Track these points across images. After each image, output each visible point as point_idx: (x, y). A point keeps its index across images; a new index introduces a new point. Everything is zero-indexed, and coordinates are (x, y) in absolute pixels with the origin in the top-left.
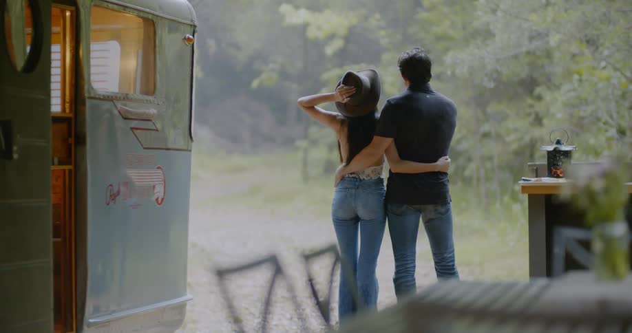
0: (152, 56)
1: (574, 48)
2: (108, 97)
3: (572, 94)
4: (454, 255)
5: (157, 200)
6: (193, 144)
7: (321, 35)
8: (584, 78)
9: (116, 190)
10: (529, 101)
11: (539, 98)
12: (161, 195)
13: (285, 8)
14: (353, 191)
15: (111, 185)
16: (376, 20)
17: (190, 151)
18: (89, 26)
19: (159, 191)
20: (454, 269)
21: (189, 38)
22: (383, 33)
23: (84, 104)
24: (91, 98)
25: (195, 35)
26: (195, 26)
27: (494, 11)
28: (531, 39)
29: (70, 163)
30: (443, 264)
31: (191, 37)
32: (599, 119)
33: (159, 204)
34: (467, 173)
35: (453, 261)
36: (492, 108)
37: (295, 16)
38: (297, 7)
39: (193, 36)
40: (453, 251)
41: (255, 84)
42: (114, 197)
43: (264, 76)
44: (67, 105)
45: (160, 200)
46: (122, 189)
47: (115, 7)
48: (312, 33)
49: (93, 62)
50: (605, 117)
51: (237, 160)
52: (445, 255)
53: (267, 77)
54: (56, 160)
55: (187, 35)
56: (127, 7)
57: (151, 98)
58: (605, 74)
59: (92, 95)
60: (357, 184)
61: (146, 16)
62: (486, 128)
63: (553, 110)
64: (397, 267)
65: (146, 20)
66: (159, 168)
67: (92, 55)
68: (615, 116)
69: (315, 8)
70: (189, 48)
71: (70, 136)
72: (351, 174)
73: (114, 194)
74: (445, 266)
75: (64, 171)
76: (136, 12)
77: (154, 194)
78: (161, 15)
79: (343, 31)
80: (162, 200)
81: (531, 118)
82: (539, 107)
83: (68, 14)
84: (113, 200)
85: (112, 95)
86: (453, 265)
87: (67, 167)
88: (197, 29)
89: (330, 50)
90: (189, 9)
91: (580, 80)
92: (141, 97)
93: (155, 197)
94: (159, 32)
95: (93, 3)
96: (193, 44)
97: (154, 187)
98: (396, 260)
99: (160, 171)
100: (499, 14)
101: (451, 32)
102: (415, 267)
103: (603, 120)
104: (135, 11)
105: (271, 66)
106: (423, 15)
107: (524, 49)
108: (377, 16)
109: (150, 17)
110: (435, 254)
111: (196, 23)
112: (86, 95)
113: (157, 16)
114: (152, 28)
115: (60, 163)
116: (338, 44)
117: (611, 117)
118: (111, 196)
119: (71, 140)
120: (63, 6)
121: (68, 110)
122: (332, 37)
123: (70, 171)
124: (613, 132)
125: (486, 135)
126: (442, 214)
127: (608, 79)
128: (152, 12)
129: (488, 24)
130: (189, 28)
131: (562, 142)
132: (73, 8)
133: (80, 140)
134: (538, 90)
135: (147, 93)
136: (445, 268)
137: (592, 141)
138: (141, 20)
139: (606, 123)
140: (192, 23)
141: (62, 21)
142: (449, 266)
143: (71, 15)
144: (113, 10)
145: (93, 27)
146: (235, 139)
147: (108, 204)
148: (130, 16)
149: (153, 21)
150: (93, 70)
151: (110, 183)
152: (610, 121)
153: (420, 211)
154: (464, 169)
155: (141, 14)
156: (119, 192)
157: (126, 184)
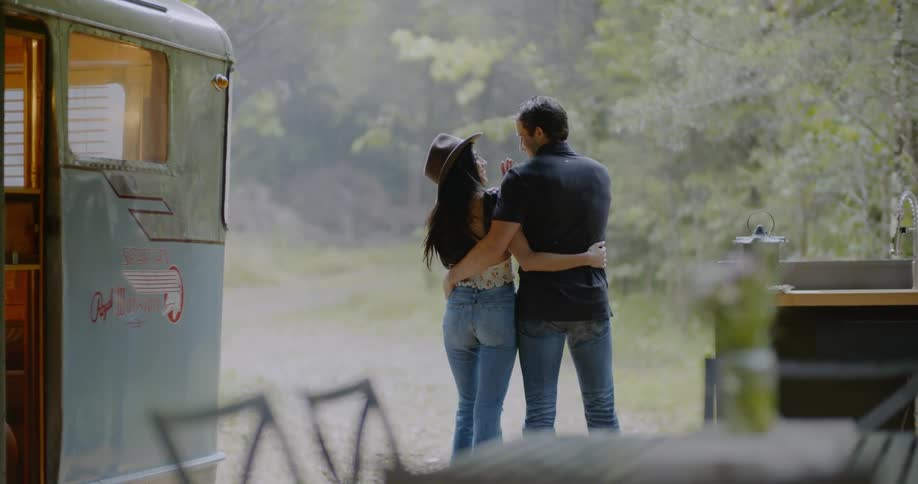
0: (163, 106)
1: (807, 95)
2: (96, 165)
3: (806, 160)
4: (613, 395)
5: (170, 315)
6: (228, 232)
7: (452, 75)
8: (821, 137)
9: (106, 301)
10: (741, 171)
11: (757, 165)
12: (176, 308)
13: (400, 36)
14: (470, 307)
15: (98, 293)
16: (529, 54)
17: (223, 243)
18: (67, 63)
19: (174, 302)
20: (612, 417)
21: (220, 80)
22: (540, 71)
23: (58, 175)
24: (67, 166)
25: (231, 75)
26: (231, 63)
27: (684, 42)
28: (740, 81)
29: (37, 262)
30: (598, 408)
31: (224, 78)
32: (841, 198)
33: (174, 321)
34: (660, 275)
35: (612, 404)
36: (692, 181)
37: (414, 47)
38: (417, 34)
39: (228, 77)
40: (612, 390)
41: (357, 146)
42: (104, 309)
43: (371, 134)
44: (33, 177)
45: (174, 316)
46: (117, 298)
47: (108, 35)
48: (438, 72)
49: (71, 115)
50: (852, 194)
51: (334, 256)
52: (601, 396)
53: (375, 135)
54: (15, 256)
55: (219, 75)
56: (125, 35)
57: (161, 167)
58: (850, 130)
59: (71, 162)
60: (474, 296)
61: (154, 47)
62: (685, 210)
63: (776, 183)
64: (529, 412)
65: (155, 54)
66: (173, 268)
67: (71, 104)
68: (865, 192)
69: (443, 35)
70: (222, 94)
71: (37, 221)
72: (465, 281)
73: (103, 306)
74: (599, 411)
75: (29, 272)
76: (139, 42)
77: (166, 306)
78: (177, 45)
79: (483, 70)
80: (179, 315)
81: (745, 196)
82: (757, 179)
83: (35, 44)
84: (101, 315)
85: (102, 162)
86: (612, 411)
87: (33, 267)
88: (233, 66)
89: (464, 97)
90: (222, 37)
91: (816, 141)
92: (146, 165)
93: (168, 311)
94: (174, 71)
95: (72, 30)
96: (227, 88)
97: (166, 296)
98: (528, 402)
99: (175, 273)
100: (691, 43)
101: (637, 72)
102: (555, 412)
103: (848, 199)
104: (136, 41)
105: (381, 120)
106: (596, 46)
107: (728, 96)
108: (532, 47)
109: (161, 49)
110: (585, 394)
111: (232, 58)
112: (61, 162)
113: (173, 48)
114: (165, 65)
115: (21, 261)
116: (475, 88)
117: (859, 193)
118: (99, 309)
119: (39, 228)
120: (29, 34)
121: (34, 185)
122: (468, 77)
123: (37, 272)
124: (862, 216)
125: (688, 220)
126: (598, 335)
127: (855, 140)
128: (164, 41)
129: (674, 60)
130: (221, 65)
131: (765, 231)
132: (42, 36)
133: (52, 227)
134: (755, 154)
135: (156, 159)
136: (600, 413)
137: (834, 230)
138: (148, 54)
139: (852, 203)
140: (225, 58)
141: (25, 55)
142: (606, 412)
143: (39, 46)
144: (106, 39)
145: (73, 63)
146: (331, 226)
147: (94, 321)
148: (132, 48)
149: (165, 55)
150: (71, 126)
151: (97, 290)
152: (859, 201)
153: (566, 331)
154: (657, 269)
155: (147, 45)
156: (111, 303)
157: (122, 291)
